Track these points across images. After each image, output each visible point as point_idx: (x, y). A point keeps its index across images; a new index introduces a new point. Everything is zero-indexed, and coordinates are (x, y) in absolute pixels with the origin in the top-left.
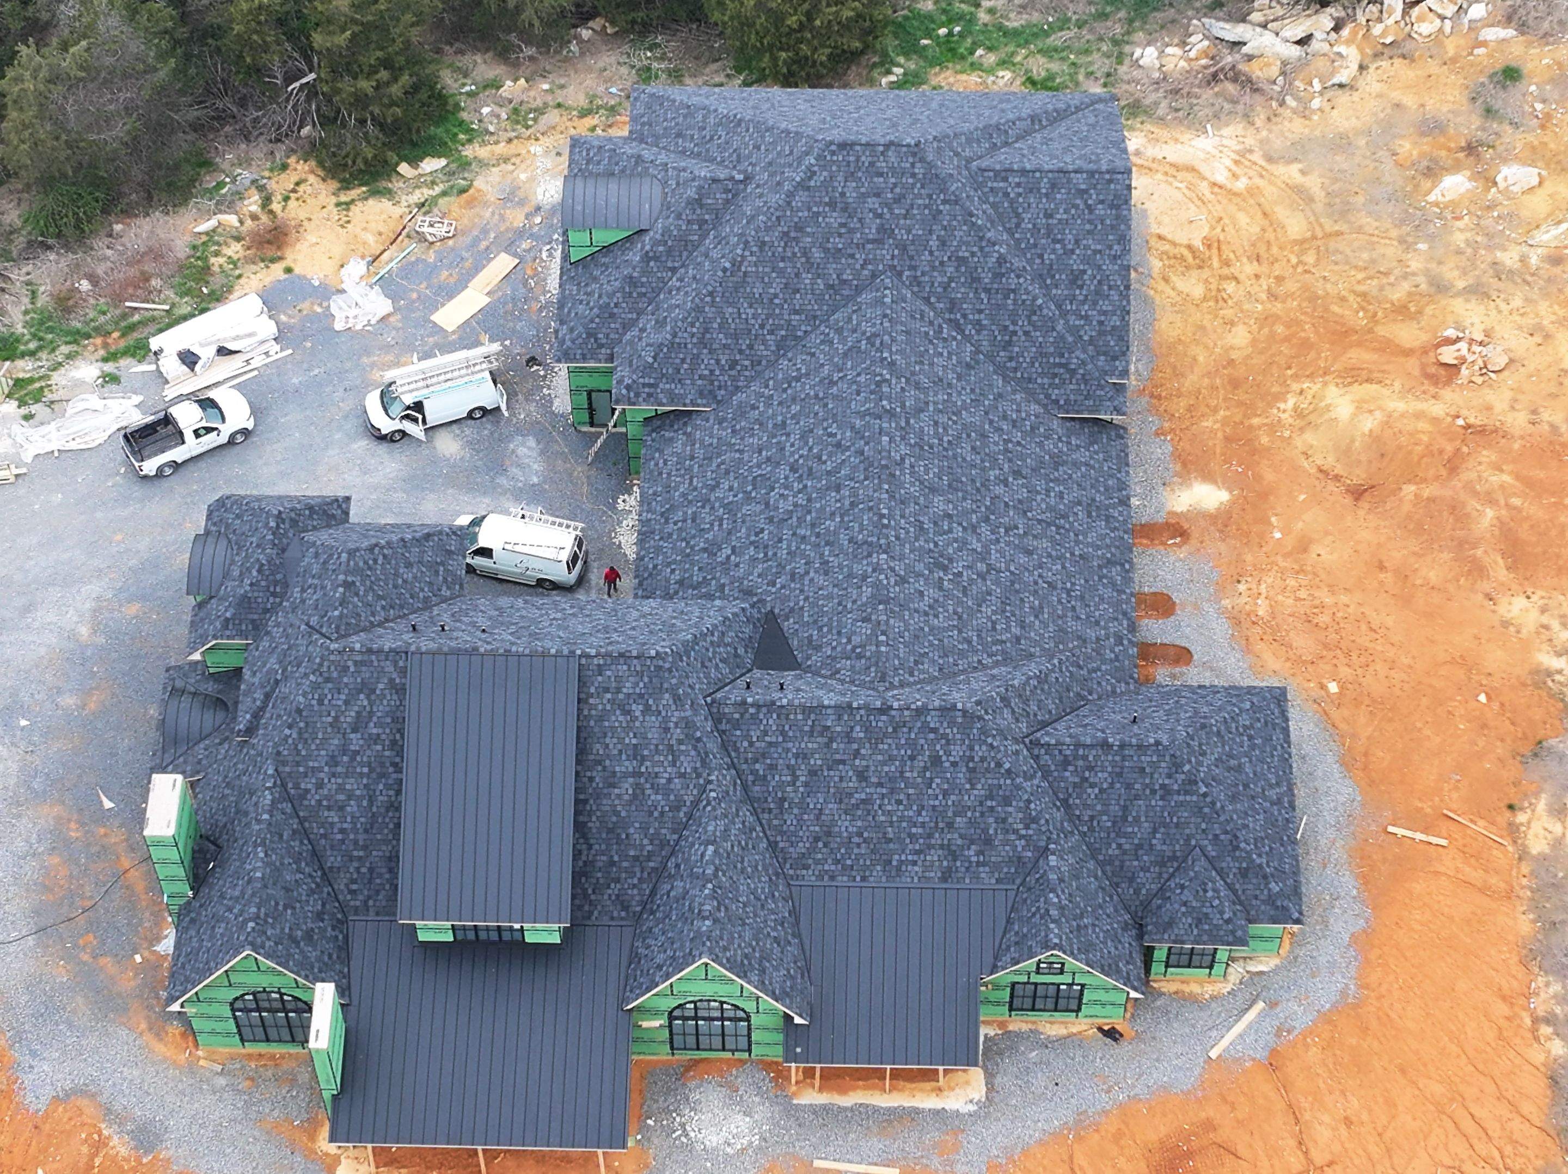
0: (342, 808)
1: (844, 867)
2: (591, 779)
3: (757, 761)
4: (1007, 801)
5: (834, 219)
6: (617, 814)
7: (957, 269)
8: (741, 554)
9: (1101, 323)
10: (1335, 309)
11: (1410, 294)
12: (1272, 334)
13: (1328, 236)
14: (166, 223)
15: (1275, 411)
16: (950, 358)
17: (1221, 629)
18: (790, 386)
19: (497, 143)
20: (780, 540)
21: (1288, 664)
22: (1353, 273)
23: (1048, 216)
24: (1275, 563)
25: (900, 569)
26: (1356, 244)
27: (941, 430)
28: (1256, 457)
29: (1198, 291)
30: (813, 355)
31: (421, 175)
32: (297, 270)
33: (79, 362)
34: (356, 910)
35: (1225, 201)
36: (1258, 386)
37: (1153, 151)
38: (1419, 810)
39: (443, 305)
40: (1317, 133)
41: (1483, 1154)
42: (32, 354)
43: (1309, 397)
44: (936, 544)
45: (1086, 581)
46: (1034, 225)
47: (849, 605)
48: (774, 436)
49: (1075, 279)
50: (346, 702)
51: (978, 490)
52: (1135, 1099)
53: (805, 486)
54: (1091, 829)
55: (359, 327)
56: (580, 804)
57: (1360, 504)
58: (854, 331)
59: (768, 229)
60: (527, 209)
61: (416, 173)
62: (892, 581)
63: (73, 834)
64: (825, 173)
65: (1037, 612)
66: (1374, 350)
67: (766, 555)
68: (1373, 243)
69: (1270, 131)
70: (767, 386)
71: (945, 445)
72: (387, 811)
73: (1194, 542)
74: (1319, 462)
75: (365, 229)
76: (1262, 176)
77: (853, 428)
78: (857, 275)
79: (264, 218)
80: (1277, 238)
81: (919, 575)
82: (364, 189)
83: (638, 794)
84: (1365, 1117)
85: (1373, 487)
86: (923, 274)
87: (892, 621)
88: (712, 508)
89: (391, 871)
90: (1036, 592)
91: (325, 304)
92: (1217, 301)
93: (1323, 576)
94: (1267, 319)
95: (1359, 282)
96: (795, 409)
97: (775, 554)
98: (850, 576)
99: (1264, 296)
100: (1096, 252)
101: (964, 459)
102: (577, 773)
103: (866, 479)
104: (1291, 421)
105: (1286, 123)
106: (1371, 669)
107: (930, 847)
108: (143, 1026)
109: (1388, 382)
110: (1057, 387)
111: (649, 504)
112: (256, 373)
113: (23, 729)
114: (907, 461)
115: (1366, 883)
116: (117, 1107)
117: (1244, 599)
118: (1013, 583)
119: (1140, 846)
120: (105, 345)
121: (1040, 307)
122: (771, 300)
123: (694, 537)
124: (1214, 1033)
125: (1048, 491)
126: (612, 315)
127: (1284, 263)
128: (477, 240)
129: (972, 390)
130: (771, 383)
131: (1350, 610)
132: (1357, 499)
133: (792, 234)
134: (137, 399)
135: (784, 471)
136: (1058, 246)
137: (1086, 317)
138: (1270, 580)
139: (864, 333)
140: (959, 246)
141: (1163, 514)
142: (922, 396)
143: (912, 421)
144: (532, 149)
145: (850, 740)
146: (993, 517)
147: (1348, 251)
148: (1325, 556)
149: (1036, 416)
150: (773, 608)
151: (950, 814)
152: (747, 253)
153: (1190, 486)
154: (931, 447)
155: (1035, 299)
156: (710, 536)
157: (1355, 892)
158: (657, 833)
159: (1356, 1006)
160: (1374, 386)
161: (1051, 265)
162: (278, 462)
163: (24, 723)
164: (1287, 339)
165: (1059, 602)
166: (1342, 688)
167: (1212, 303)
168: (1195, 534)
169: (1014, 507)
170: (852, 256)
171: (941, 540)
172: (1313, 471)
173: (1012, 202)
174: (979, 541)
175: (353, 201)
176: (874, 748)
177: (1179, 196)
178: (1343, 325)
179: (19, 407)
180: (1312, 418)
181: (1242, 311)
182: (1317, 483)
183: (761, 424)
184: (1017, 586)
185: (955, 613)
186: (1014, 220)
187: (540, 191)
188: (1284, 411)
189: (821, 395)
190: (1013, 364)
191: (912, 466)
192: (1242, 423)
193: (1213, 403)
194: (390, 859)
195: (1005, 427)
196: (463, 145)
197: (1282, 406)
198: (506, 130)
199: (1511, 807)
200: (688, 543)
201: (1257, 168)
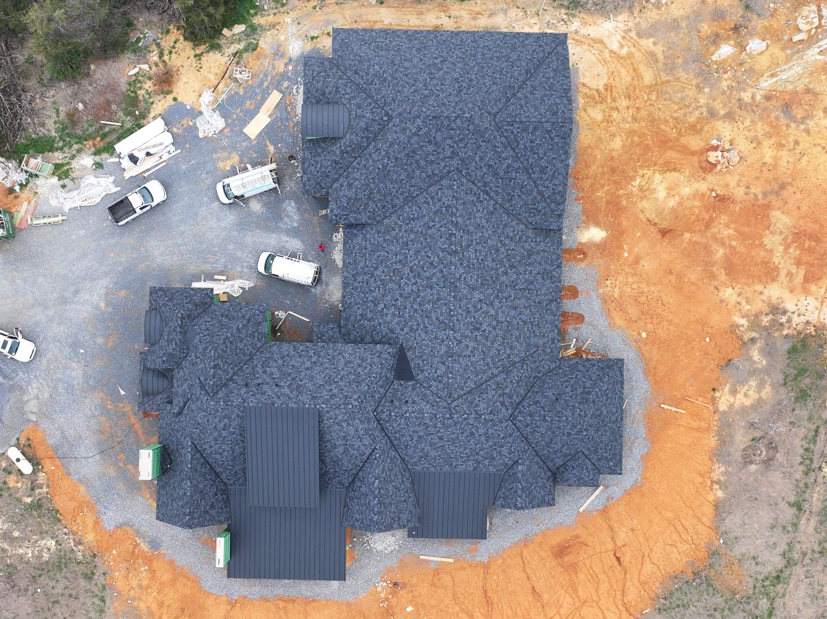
0: (221, 454)
1: (433, 466)
2: (326, 446)
3: (396, 433)
4: (502, 446)
5: (430, 148)
6: (338, 457)
7: (488, 170)
8: (388, 309)
9: (553, 189)
10: (663, 127)
11: (698, 118)
12: (632, 142)
13: (663, 83)
14: (115, 66)
15: (630, 186)
16: (483, 211)
17: (597, 305)
18: (410, 222)
19: (269, 15)
20: (406, 308)
21: (626, 322)
22: (673, 106)
23: (532, 142)
24: (624, 270)
25: (458, 336)
26: (676, 89)
27: (478, 254)
28: (620, 212)
29: (599, 117)
30: (420, 208)
31: (234, 35)
32: (179, 99)
33: (83, 155)
34: (231, 484)
35: (616, 62)
36: (623, 172)
37: (584, 31)
38: (675, 396)
39: (249, 123)
40: (663, 19)
41: (685, 539)
42: (61, 149)
43: (647, 179)
44: (475, 318)
45: (540, 315)
46: (525, 146)
47: (436, 353)
48: (403, 249)
49: (543, 171)
50: (219, 421)
51: (494, 282)
52: (548, 529)
53: (417, 282)
54: (537, 446)
55: (210, 135)
56: (321, 455)
57: (664, 239)
58: (440, 201)
59: (399, 152)
60: (286, 60)
61: (231, 33)
62: (455, 344)
63: (109, 407)
64: (426, 129)
65: (518, 339)
66: (679, 151)
67: (399, 314)
68: (684, 88)
69: (641, 18)
70: (399, 219)
71: (480, 262)
72: (240, 455)
73: (589, 259)
74: (648, 216)
75: (209, 72)
76: (634, 46)
77: (438, 256)
78: (441, 171)
79: (161, 65)
80: (639, 85)
81: (467, 337)
82: (207, 45)
83: (346, 451)
84: (639, 527)
85: (671, 230)
86: (472, 171)
87: (454, 365)
88: (375, 279)
89: (244, 473)
90: (518, 328)
91: (194, 121)
92: (608, 122)
93: (644, 277)
94: (631, 133)
95: (675, 112)
96: (412, 236)
97: (403, 314)
98: (436, 338)
99: (630, 119)
100: (553, 158)
101: (488, 267)
102: (320, 444)
103: (444, 287)
104: (637, 192)
105: (649, 12)
106: (661, 325)
107: (469, 460)
108: (148, 496)
109: (683, 170)
110: (532, 217)
111: (347, 268)
112: (165, 163)
113: (82, 354)
114: (463, 277)
115: (650, 430)
116: (141, 531)
117: (609, 289)
118: (508, 327)
119: (557, 451)
120: (94, 145)
121: (526, 186)
122: (401, 182)
123: (367, 293)
124: (582, 501)
125: (525, 271)
126: (327, 176)
127: (641, 99)
128: (262, 82)
129: (493, 226)
130: (401, 218)
131: (655, 295)
132: (663, 236)
133: (411, 154)
134: (112, 179)
135: (407, 270)
136: (536, 156)
137: (547, 187)
138: (621, 279)
139: (444, 203)
140: (489, 160)
141: (576, 244)
142: (470, 238)
143: (465, 253)
144: (286, 20)
145: (436, 427)
146: (500, 294)
147: (672, 93)
148: (646, 266)
149: (522, 231)
150: (403, 343)
151: (478, 450)
152: (389, 162)
153: (589, 229)
154: (473, 265)
155: (523, 182)
156: (374, 294)
157: (644, 435)
158: (354, 463)
159: (640, 487)
160: (677, 174)
161: (532, 164)
162: (179, 214)
163: (82, 351)
164: (639, 145)
165: (528, 330)
166: (648, 335)
167: (605, 124)
168: (590, 254)
169: (510, 285)
170: (439, 164)
171: (477, 315)
172: (645, 220)
173: (515, 136)
174: (494, 309)
175: (202, 53)
176: (446, 430)
177: (594, 58)
178: (665, 136)
179: (59, 180)
180: (647, 193)
181: (619, 128)
182: (646, 226)
183: (397, 240)
184: (510, 328)
185: (482, 351)
186: (516, 144)
187: (291, 48)
188: (635, 187)
189: (424, 232)
190: (512, 208)
191: (465, 279)
192: (615, 193)
193: (603, 182)
194: (243, 469)
195: (507, 242)
196: (253, 17)
197: (633, 183)
198: (273, 8)
199: (714, 390)
200: (365, 295)
201: (632, 41)
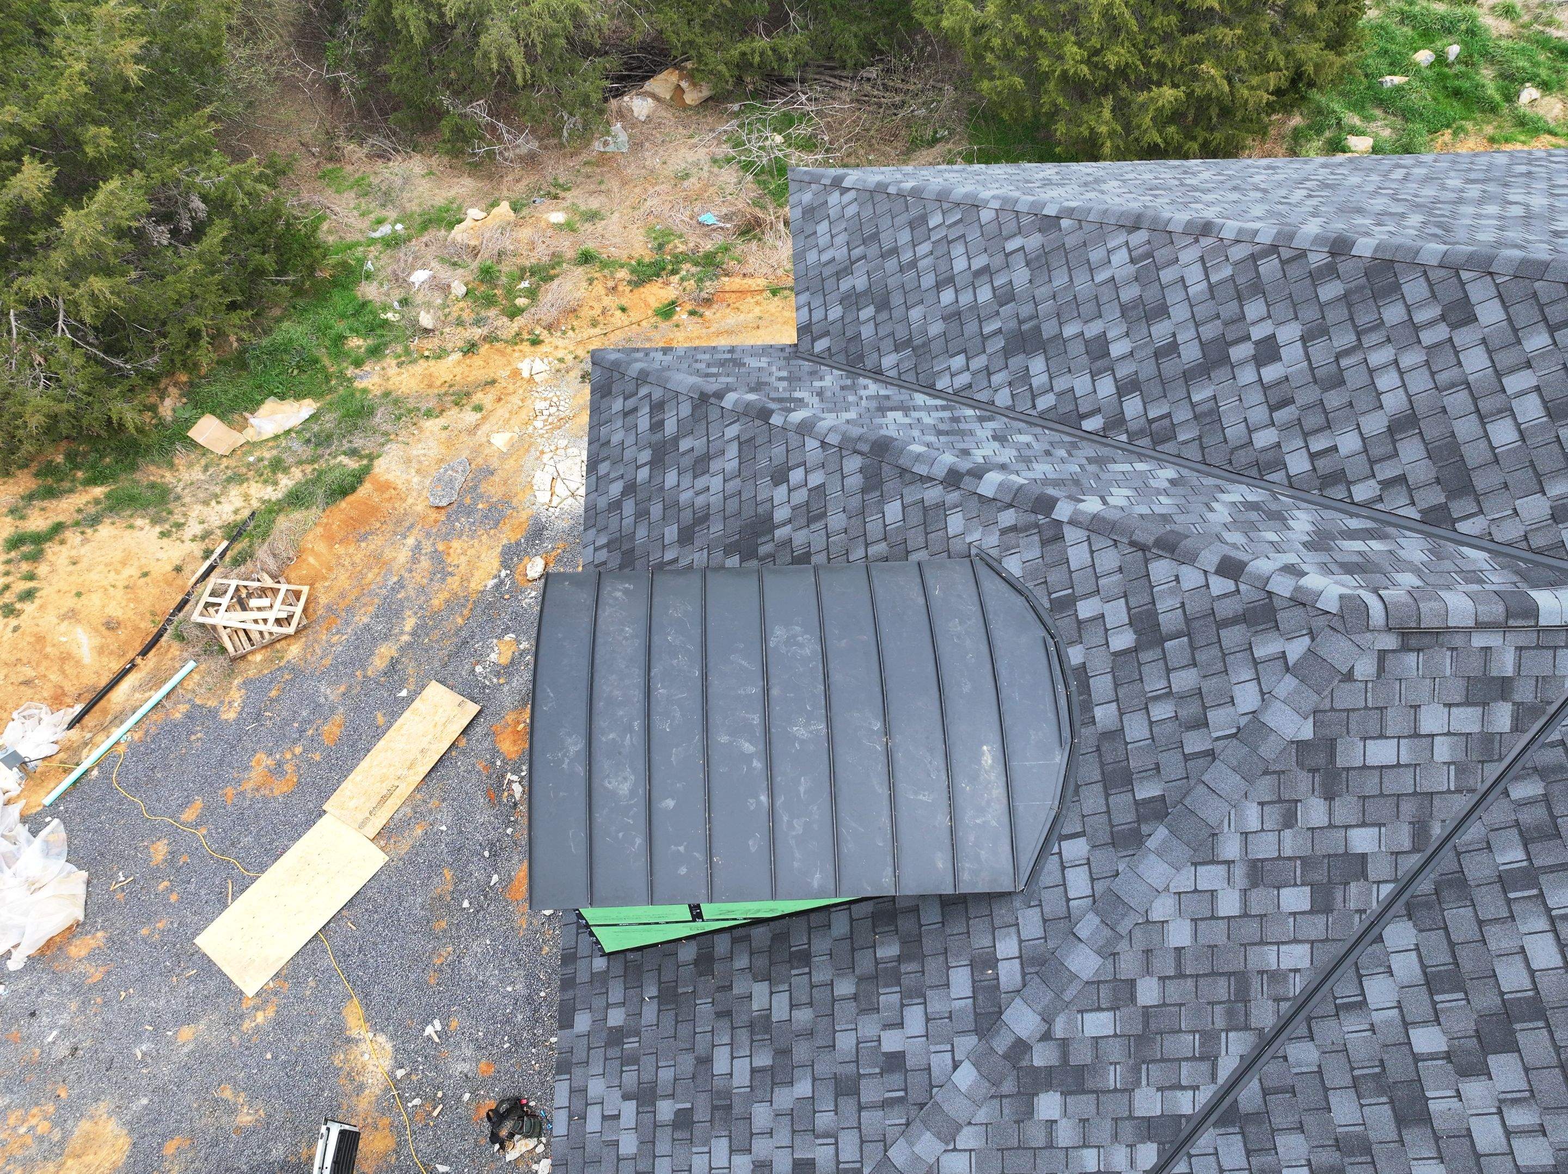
19: (441, 354)
31: (252, 445)
39: (241, 887)
60: (508, 535)
61: (239, 439)
82: (98, 491)
144: (524, 368)
187: (542, 478)
196: (358, 364)
198: (460, 323)
